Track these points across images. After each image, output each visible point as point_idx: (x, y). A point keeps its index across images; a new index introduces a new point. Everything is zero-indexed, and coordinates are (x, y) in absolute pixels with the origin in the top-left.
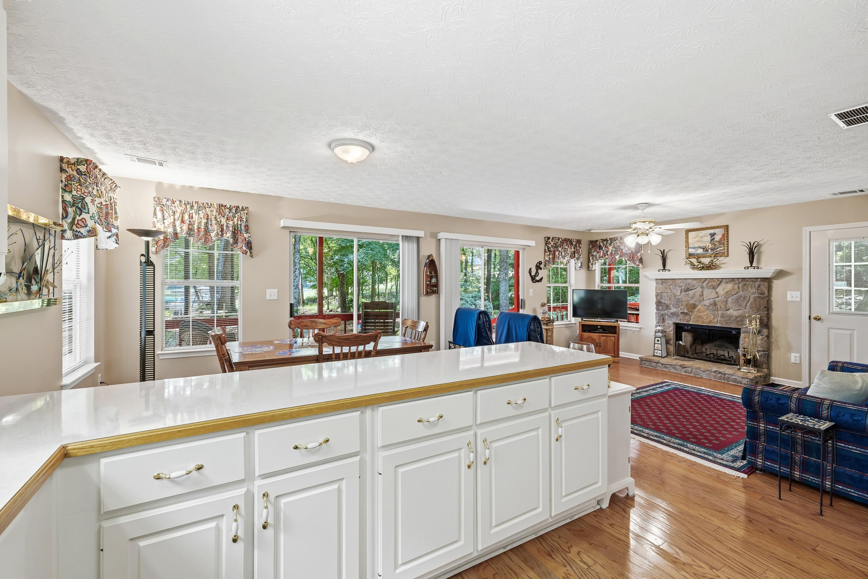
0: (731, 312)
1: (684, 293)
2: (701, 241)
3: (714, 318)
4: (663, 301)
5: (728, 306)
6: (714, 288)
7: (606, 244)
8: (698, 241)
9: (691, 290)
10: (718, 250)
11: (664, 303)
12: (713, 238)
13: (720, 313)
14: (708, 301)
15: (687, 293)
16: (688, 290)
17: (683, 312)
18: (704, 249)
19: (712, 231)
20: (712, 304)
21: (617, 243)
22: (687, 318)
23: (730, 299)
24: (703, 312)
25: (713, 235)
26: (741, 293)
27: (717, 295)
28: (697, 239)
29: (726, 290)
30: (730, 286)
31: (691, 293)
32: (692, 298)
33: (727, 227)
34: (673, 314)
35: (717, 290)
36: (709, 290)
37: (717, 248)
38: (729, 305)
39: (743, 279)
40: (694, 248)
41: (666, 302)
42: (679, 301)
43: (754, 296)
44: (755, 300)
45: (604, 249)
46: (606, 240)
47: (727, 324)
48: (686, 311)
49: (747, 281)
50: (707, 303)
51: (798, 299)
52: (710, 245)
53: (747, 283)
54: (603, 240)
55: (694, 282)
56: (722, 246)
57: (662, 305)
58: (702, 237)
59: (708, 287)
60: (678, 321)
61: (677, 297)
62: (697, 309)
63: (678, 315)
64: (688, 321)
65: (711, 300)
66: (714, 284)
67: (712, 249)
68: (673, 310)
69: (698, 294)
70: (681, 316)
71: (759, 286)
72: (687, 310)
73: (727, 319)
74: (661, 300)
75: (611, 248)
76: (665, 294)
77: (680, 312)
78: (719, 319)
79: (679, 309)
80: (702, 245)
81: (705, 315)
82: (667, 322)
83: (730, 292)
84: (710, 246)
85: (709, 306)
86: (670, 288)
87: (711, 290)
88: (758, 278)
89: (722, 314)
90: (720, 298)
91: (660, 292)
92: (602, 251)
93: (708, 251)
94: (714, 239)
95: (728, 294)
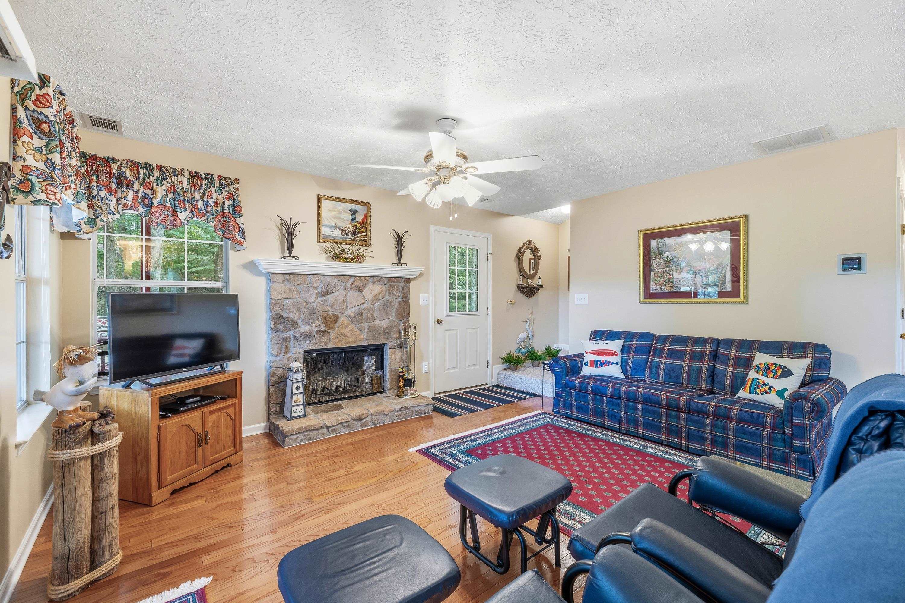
0: (379, 323)
1: (320, 299)
2: (339, 218)
3: (360, 334)
4: (285, 315)
5: (375, 316)
6: (360, 290)
7: (147, 176)
8: (335, 218)
9: (331, 293)
10: (359, 235)
11: (288, 318)
12: (353, 216)
13: (366, 326)
14: (353, 309)
15: (325, 298)
16: (328, 293)
17: (320, 331)
18: (342, 230)
19: (353, 207)
20: (357, 314)
21: (181, 182)
22: (325, 339)
23: (376, 305)
24: (346, 327)
25: (354, 212)
26: (387, 297)
27: (363, 301)
28: (334, 213)
29: (374, 293)
30: (377, 288)
31: (330, 297)
32: (332, 306)
33: (368, 205)
34: (305, 336)
35: (364, 293)
36: (355, 293)
37: (359, 233)
38: (376, 314)
39: (390, 278)
40: (330, 227)
41: (292, 316)
42: (312, 311)
43: (398, 300)
44: (400, 305)
45: (136, 186)
46: (148, 167)
47: (375, 339)
48: (323, 328)
49: (393, 281)
50: (351, 312)
51: (427, 303)
52: (350, 226)
53: (393, 283)
54: (135, 165)
55: (336, 281)
56: (363, 230)
57: (284, 322)
58: (340, 212)
59: (352, 289)
60: (311, 347)
61: (309, 306)
62: (338, 324)
63: (313, 337)
64: (326, 344)
65: (357, 308)
66: (360, 284)
67: (353, 234)
68: (304, 328)
69: (340, 299)
70: (317, 338)
71: (403, 289)
72: (326, 325)
73: (374, 332)
74: (281, 313)
75: (161, 191)
76: (289, 302)
77: (315, 330)
78: (366, 334)
79: (314, 325)
80: (340, 224)
81: (349, 331)
82: (292, 350)
83: (377, 296)
84: (351, 229)
85: (354, 317)
86: (297, 291)
87: (357, 293)
88: (402, 278)
89: (370, 326)
90: (365, 305)
91: (279, 297)
92: (131, 193)
93: (347, 235)
94: (355, 219)
95: (376, 298)
